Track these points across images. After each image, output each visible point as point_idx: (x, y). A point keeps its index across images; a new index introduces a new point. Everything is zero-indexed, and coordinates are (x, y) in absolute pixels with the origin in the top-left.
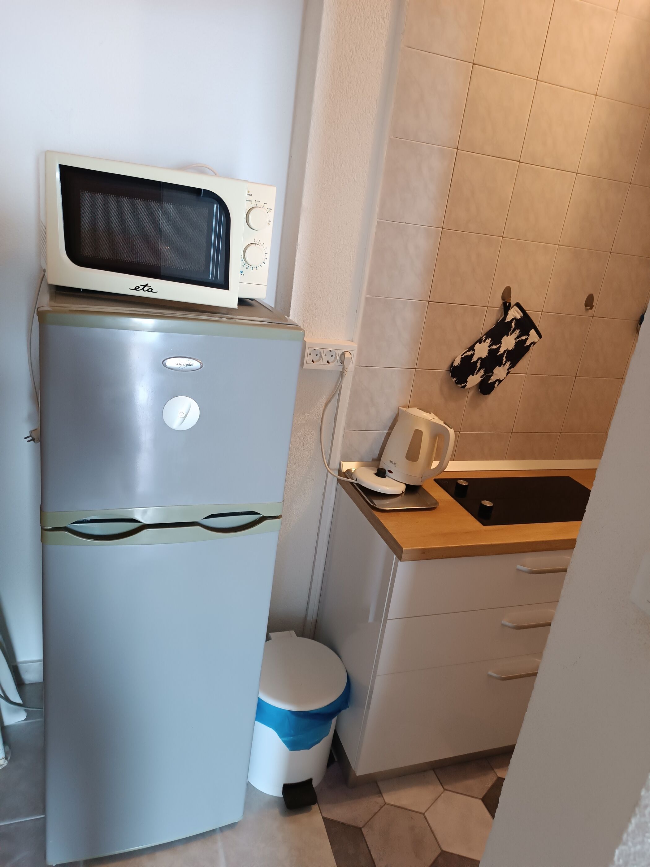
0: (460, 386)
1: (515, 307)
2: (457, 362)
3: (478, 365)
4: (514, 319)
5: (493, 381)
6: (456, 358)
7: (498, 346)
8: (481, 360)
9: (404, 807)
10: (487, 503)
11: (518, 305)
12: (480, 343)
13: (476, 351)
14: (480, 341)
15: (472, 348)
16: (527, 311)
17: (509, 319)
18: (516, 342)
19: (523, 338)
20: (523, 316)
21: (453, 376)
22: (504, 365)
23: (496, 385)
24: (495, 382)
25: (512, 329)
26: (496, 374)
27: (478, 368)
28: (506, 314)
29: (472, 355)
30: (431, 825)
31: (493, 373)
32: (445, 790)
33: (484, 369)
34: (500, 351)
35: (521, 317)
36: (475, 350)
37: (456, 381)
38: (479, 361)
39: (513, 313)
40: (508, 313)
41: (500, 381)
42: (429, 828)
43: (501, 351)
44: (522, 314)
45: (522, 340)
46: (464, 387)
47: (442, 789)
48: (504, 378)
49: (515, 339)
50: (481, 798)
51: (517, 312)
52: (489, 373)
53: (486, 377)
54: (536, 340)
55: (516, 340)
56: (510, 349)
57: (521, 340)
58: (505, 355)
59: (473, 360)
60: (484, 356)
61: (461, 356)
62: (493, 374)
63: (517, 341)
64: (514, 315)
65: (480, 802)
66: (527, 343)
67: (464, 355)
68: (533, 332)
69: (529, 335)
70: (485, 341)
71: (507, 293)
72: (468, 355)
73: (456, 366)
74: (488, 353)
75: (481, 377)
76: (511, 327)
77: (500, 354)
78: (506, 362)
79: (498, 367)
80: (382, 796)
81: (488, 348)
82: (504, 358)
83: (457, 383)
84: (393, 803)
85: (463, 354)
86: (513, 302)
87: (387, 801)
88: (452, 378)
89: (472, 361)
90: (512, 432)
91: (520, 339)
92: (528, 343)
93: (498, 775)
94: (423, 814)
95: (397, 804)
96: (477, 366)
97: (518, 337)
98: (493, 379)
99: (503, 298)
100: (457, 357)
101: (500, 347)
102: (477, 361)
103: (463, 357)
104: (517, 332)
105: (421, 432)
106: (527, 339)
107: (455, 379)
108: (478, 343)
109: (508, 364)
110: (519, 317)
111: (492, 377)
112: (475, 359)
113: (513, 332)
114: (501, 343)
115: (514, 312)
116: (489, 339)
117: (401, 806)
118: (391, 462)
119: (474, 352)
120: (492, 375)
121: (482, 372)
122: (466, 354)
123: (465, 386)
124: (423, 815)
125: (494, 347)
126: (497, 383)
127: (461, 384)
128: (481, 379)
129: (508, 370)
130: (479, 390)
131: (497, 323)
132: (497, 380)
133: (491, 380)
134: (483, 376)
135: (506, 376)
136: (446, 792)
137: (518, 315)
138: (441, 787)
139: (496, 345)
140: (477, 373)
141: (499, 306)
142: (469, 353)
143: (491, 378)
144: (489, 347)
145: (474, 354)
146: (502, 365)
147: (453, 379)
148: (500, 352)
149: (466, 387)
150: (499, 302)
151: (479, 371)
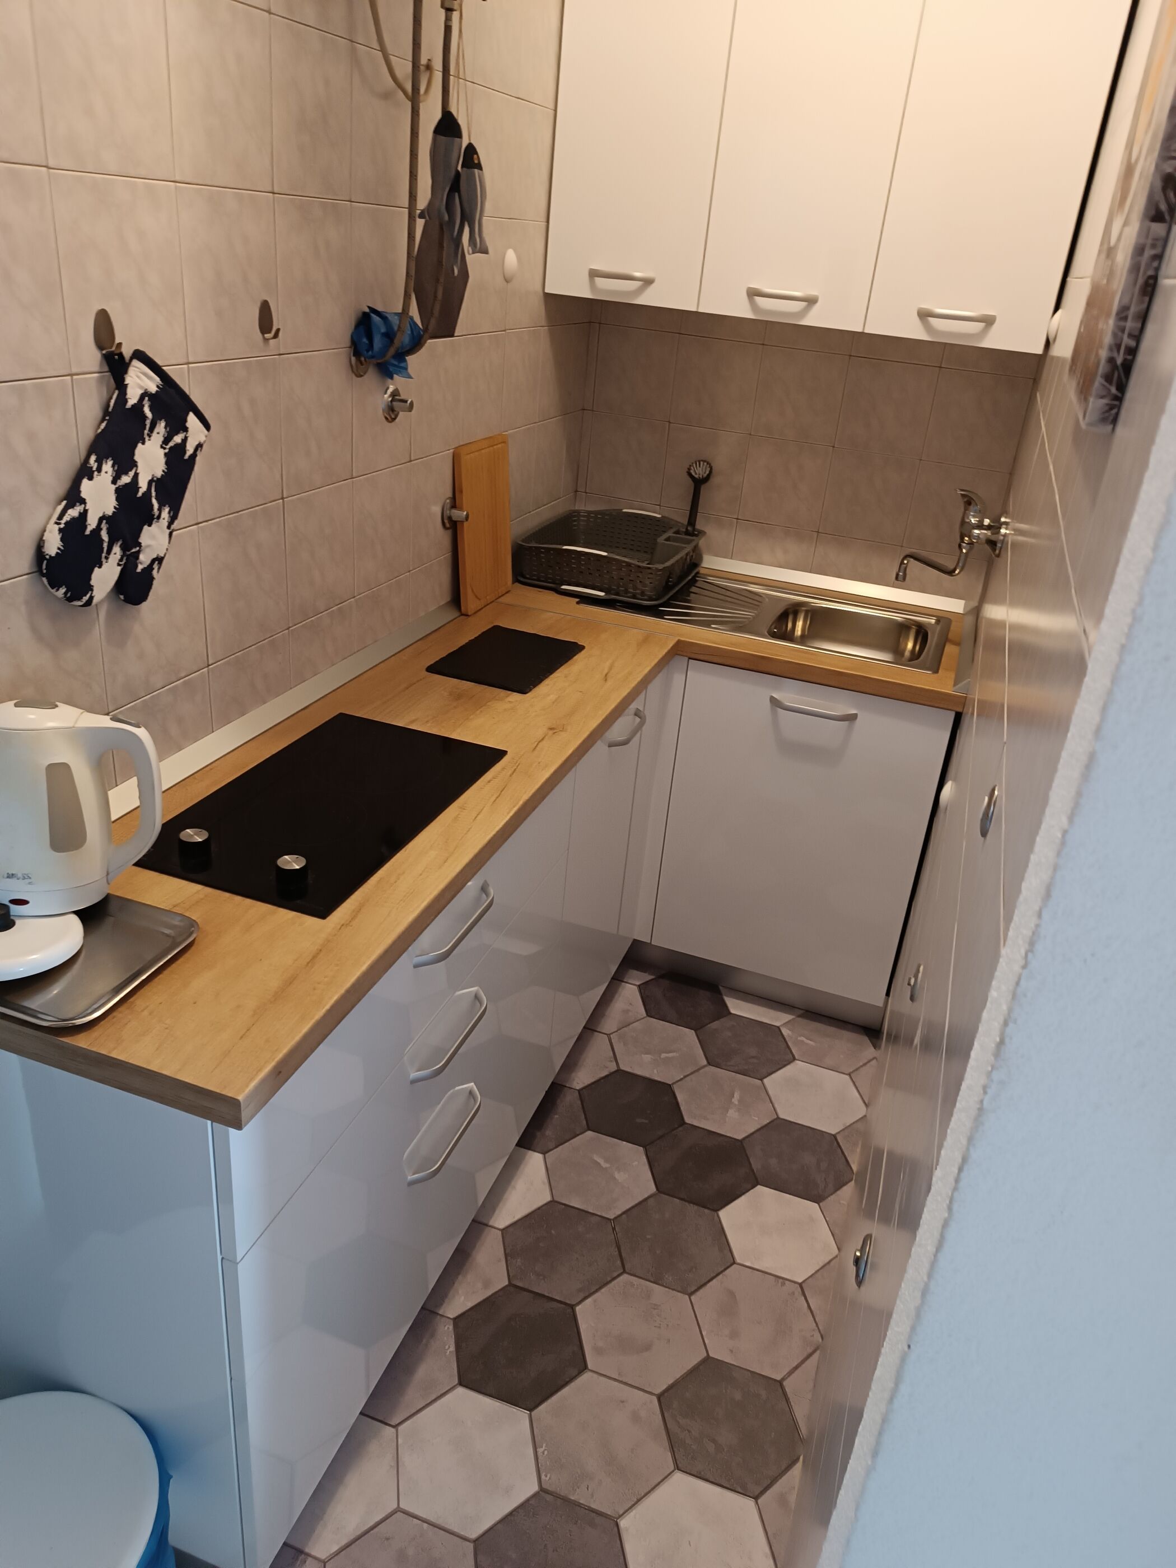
0: (80, 603)
1: (136, 363)
2: (53, 545)
3: (104, 535)
4: (145, 394)
5: (146, 566)
6: (43, 535)
7: (132, 473)
8: (106, 523)
9: (359, 1533)
10: (292, 862)
11: (140, 356)
12: (91, 478)
13: (87, 501)
14: (85, 472)
15: (73, 497)
16: (164, 368)
17: (133, 398)
18: (166, 454)
19: (178, 439)
20: (160, 382)
21: (55, 584)
22: (159, 517)
23: (155, 572)
24: (150, 568)
25: (148, 423)
26: (148, 546)
27: (105, 545)
28: (121, 387)
29: (84, 515)
30: (424, 1516)
31: (139, 545)
32: (395, 1427)
33: (119, 543)
34: (141, 487)
35: (158, 387)
36: (84, 500)
37: (66, 593)
38: (104, 526)
39: (138, 381)
40: (126, 383)
41: (159, 560)
42: (425, 1525)
43: (143, 485)
44: (158, 379)
45: (177, 445)
46: (89, 603)
47: (389, 1431)
48: (167, 549)
49: (162, 447)
50: (457, 1384)
51: (145, 375)
52: (132, 549)
53: (129, 560)
54: (202, 438)
55: (165, 449)
56: (159, 474)
57: (175, 445)
58: (154, 494)
59: (88, 526)
60: (110, 511)
61: (57, 527)
62: (142, 548)
63: (167, 451)
64: (142, 384)
65: (461, 1390)
66: (188, 450)
67: (63, 521)
68: (192, 420)
69: (186, 430)
70: (99, 470)
71: (103, 324)
72: (73, 519)
73: (53, 555)
74: (117, 500)
75: (119, 565)
76: (145, 417)
77: (143, 494)
78: (160, 510)
79: (146, 527)
80: (308, 1555)
81: (114, 487)
82: (154, 501)
83: (70, 600)
84: (335, 1548)
85: (60, 517)
86: (127, 352)
87: (323, 1556)
88: (55, 589)
89: (88, 532)
90: (209, 665)
91: (171, 444)
92: (190, 449)
93: (452, 1317)
94: (398, 1510)
95: (344, 1542)
96: (102, 541)
97: (166, 441)
98: (145, 559)
99: (100, 346)
100: (44, 531)
101: (136, 475)
102: (99, 528)
103: (62, 526)
104: (161, 427)
105: (65, 766)
106: (185, 440)
107: (63, 590)
108: (85, 482)
109: (165, 514)
110: (153, 389)
111: (142, 557)
112: (92, 522)
113: (152, 430)
114: (134, 464)
115: (138, 377)
116: (106, 462)
117: (352, 1537)
118: (11, 876)
119: (85, 506)
120: (139, 552)
121: (117, 550)
122: (66, 518)
123: (91, 598)
124: (399, 1513)
125: (126, 479)
126: (156, 566)
127: (80, 599)
128: (119, 568)
129: (169, 527)
130: (120, 598)
131: (106, 412)
132: (153, 561)
133: (141, 563)
134: (121, 560)
135: (169, 543)
136: (401, 1428)
137: (152, 383)
138: (387, 1427)
139: (126, 473)
140: (107, 558)
141: (97, 369)
142: (73, 513)
143: (137, 558)
144: (114, 482)
145: (86, 511)
146: (153, 519)
147: (58, 590)
148: (140, 490)
149: (95, 601)
150: (92, 358)
151: (109, 552)
